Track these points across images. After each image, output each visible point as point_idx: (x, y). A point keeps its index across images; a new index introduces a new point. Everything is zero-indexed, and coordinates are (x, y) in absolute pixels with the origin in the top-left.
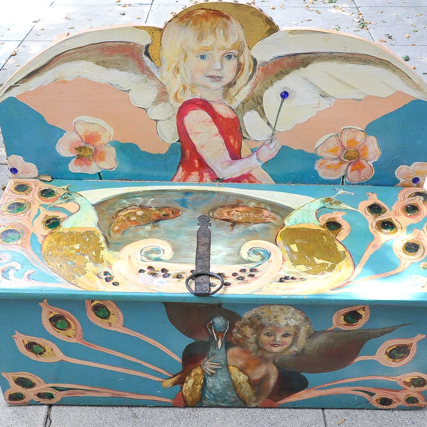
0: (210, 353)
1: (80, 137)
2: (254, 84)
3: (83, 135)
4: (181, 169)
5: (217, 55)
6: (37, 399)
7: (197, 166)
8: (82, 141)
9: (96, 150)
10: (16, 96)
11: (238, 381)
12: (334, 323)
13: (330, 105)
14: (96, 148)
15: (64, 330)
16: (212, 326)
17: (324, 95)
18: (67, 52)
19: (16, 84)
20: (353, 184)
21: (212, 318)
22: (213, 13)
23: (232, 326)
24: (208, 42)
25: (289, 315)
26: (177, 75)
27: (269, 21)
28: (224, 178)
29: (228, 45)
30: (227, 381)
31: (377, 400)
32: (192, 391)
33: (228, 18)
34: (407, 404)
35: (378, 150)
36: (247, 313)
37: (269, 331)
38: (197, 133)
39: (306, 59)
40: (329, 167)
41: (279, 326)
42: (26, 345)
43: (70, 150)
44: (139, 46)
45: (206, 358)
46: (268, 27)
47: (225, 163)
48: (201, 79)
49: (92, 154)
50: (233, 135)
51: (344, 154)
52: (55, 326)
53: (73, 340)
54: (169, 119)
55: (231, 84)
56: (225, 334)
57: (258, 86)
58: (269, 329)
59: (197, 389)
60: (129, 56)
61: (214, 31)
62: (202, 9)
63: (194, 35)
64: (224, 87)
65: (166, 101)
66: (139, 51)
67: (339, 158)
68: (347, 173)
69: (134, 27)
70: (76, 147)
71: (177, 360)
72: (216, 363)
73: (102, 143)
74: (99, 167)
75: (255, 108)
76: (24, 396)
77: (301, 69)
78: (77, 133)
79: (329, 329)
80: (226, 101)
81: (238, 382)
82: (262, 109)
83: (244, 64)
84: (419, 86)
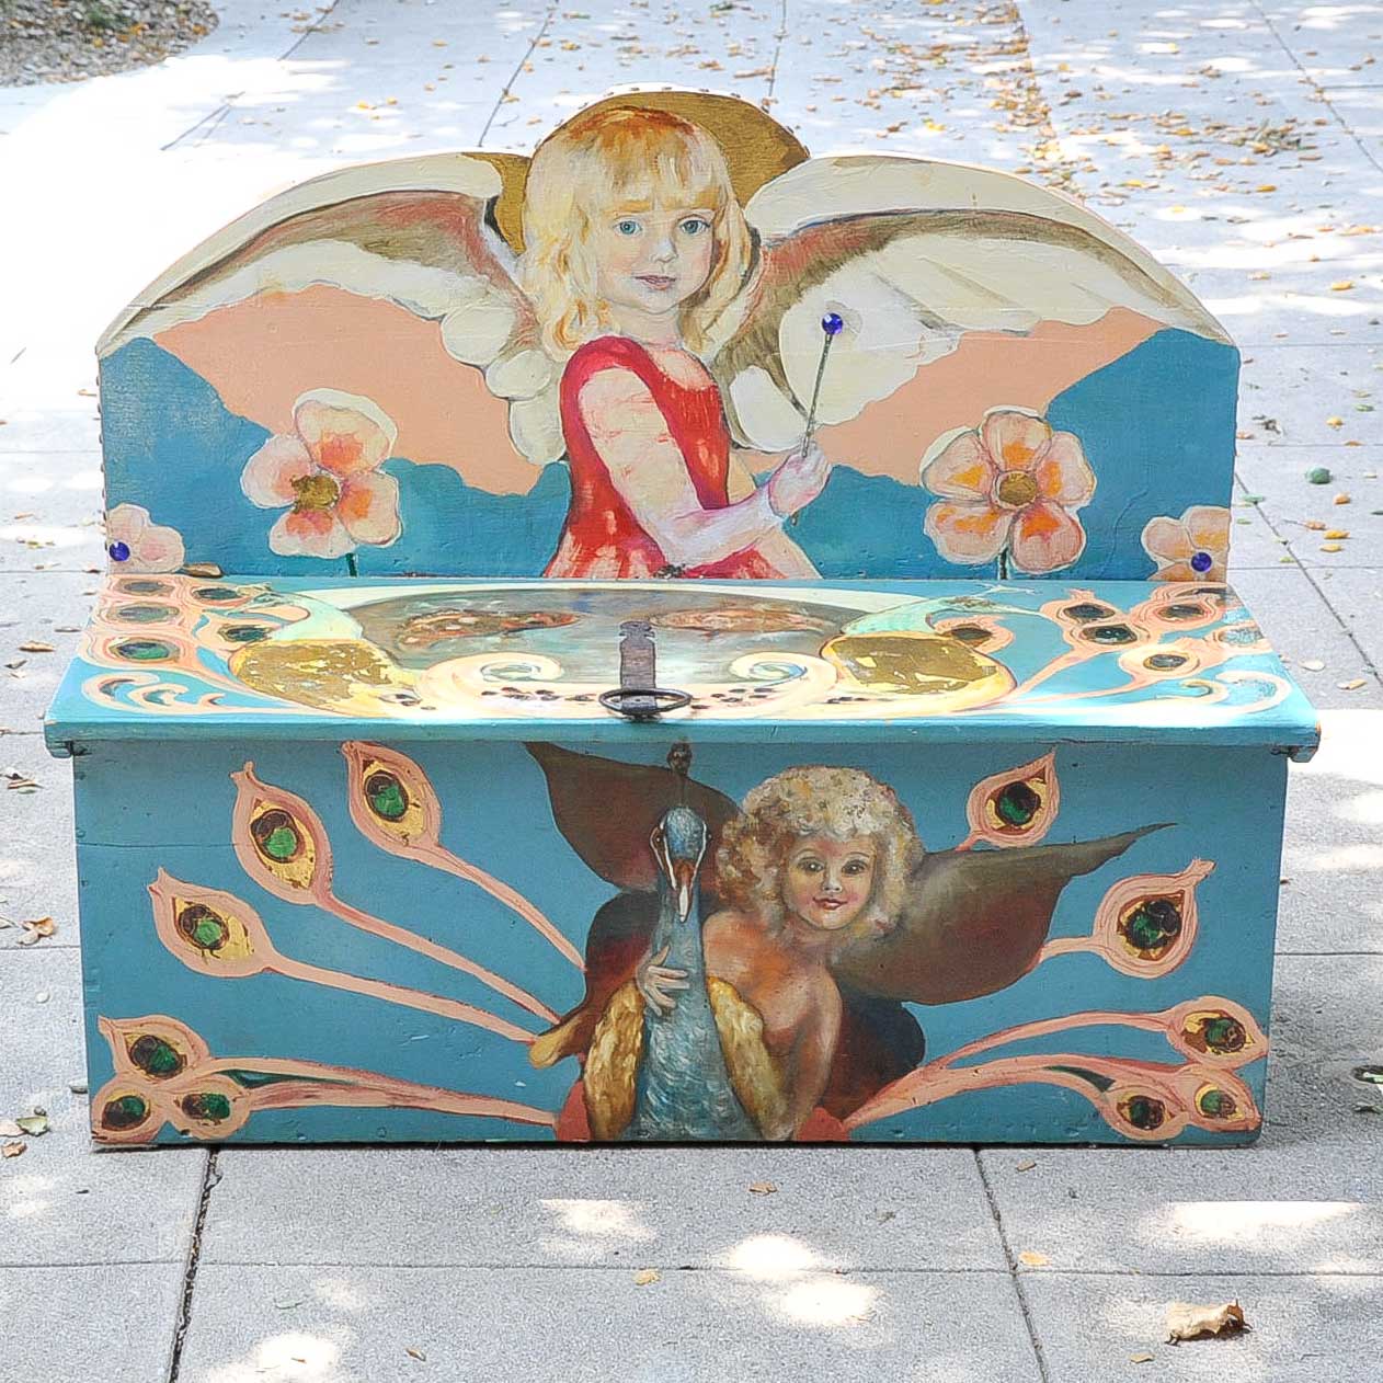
0: (659, 935)
1: (308, 449)
2: (755, 297)
3: (315, 444)
4: (569, 538)
5: (663, 220)
6: (180, 1120)
7: (612, 529)
8: (312, 461)
9: (345, 486)
10: (154, 337)
11: (736, 1038)
12: (974, 826)
13: (951, 348)
14: (347, 480)
15: (286, 861)
16: (665, 840)
17: (931, 322)
18: (299, 218)
19: (158, 305)
20: (1032, 578)
21: (664, 813)
22: (651, 118)
23: (715, 840)
24: (640, 189)
25: (857, 800)
26: (562, 275)
27: (785, 136)
28: (684, 565)
29: (688, 196)
30: (706, 1039)
31: (1120, 1106)
32: (611, 1078)
33: (687, 129)
34: (1206, 1119)
35: (1088, 475)
36: (750, 793)
37: (809, 854)
38: (613, 434)
39: (879, 227)
40: (961, 525)
41: (833, 836)
42: (181, 914)
43: (279, 489)
44: (471, 202)
45: (649, 954)
46: (783, 151)
47: (687, 519)
48: (623, 284)
49: (336, 498)
50: (705, 438)
51: (998, 486)
52: (263, 847)
53: (304, 897)
54: (540, 393)
55: (698, 298)
56: (697, 865)
57: (765, 299)
58: (807, 847)
59: (623, 1069)
60: (446, 228)
61: (653, 162)
62: (626, 108)
63: (606, 173)
64: (680, 304)
65: (534, 344)
66: (471, 214)
67: (987, 499)
68: (1012, 544)
69: (463, 154)
70: (294, 480)
71: (573, 961)
72: (676, 969)
73: (365, 465)
74: (350, 536)
75: (758, 360)
76: (147, 1108)
77: (870, 253)
78: (300, 436)
79: (961, 845)
80: (686, 342)
81: (735, 1044)
82: (778, 361)
83: (728, 244)
84: (1169, 294)
